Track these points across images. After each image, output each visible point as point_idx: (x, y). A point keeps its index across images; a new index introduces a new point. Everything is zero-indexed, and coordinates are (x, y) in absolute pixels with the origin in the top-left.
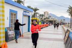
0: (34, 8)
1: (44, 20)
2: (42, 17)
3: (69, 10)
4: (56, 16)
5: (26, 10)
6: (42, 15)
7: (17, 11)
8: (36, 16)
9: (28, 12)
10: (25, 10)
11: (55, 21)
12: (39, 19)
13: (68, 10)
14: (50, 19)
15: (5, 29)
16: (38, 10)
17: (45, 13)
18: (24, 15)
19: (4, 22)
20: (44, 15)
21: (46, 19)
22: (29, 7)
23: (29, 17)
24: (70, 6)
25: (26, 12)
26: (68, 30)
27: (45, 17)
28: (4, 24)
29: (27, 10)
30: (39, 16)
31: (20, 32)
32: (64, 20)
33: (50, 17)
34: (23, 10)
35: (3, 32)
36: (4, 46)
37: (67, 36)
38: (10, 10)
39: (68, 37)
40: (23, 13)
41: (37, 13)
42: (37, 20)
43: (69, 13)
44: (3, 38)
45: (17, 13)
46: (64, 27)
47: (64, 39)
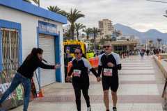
2: (95, 36)
5: (45, 18)
7: (20, 25)
8: (78, 33)
9: (53, 25)
11: (132, 46)
12: (84, 43)
14: (119, 41)
16: (82, 16)
17: (101, 23)
18: (41, 34)
20: (99, 31)
22: (54, 10)
23: (56, 38)
25: (45, 24)
27: (104, 36)
29: (49, 20)
30: (85, 33)
31: (33, 84)
32: (159, 40)
33: (118, 34)
34: (38, 19)
40: (38, 28)
41: (78, 27)
42: (80, 46)
45: (20, 30)
46: (162, 62)
47: (163, 96)
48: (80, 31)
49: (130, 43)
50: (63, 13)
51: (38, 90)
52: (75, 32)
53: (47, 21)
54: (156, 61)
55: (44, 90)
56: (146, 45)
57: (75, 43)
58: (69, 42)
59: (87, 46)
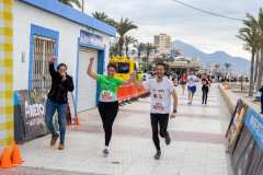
0: (118, 21)
1: (154, 66)
2: (148, 54)
4: (201, 53)
6: (149, 48)
7: (57, 33)
8: (127, 49)
9: (98, 37)
10: (84, 29)
11: (194, 70)
13: (242, 31)
14: (177, 63)
15: (15, 96)
16: (135, 27)
17: (157, 38)
18: (83, 47)
19: (12, 71)
20: (155, 48)
22: (100, 17)
23: (101, 52)
24: (248, 16)
25: (88, 34)
26: (241, 105)
27: (159, 55)
28: (9, 79)
29: (94, 29)
30: (136, 49)
32: (227, 66)
33: (178, 54)
34: (81, 28)
35: (7, 108)
36: (12, 159)
37: (237, 124)
38: (33, 26)
39: (243, 127)
40: (79, 39)
41: (128, 41)
42: (128, 65)
43: (246, 43)
44: (8, 128)
45: (57, 39)
46: (228, 93)
47: (227, 136)
48: (131, 46)
49: (191, 65)
50: (111, 23)
51: (73, 116)
52: (124, 47)
53: (91, 32)
54: (221, 92)
55: (80, 116)
56: (211, 70)
57: (123, 61)
58: (116, 59)
59: (137, 66)
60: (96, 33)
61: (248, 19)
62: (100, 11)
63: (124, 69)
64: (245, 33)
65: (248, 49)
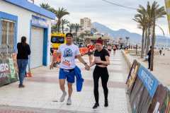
0: (56, 9)
1: (80, 38)
2: (76, 31)
3: (140, 16)
4: (110, 30)
5: (38, 14)
6: (77, 27)
7: (17, 17)
8: (63, 28)
9: (44, 20)
10: (35, 15)
11: (106, 41)
13: (136, 16)
14: (95, 37)
16: (67, 13)
17: (82, 20)
18: (34, 26)
20: (81, 27)
21: (85, 37)
22: (45, 7)
23: (45, 30)
24: (140, 6)
25: (37, 18)
26: (135, 63)
27: (83, 31)
30: (69, 28)
32: (127, 38)
33: (95, 30)
34: (31, 14)
37: (133, 76)
39: (137, 78)
40: (31, 21)
41: (64, 22)
43: (139, 24)
45: (16, 21)
46: (128, 56)
47: (127, 83)
48: (65, 26)
50: (52, 10)
52: (61, 26)
53: (39, 16)
54: (123, 54)
56: (117, 41)
57: (60, 35)
58: (56, 34)
60: (42, 17)
61: (140, 9)
62: (45, 3)
63: (61, 40)
64: (139, 18)
65: (140, 28)
